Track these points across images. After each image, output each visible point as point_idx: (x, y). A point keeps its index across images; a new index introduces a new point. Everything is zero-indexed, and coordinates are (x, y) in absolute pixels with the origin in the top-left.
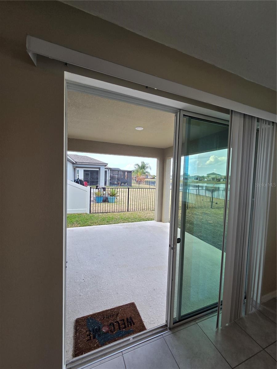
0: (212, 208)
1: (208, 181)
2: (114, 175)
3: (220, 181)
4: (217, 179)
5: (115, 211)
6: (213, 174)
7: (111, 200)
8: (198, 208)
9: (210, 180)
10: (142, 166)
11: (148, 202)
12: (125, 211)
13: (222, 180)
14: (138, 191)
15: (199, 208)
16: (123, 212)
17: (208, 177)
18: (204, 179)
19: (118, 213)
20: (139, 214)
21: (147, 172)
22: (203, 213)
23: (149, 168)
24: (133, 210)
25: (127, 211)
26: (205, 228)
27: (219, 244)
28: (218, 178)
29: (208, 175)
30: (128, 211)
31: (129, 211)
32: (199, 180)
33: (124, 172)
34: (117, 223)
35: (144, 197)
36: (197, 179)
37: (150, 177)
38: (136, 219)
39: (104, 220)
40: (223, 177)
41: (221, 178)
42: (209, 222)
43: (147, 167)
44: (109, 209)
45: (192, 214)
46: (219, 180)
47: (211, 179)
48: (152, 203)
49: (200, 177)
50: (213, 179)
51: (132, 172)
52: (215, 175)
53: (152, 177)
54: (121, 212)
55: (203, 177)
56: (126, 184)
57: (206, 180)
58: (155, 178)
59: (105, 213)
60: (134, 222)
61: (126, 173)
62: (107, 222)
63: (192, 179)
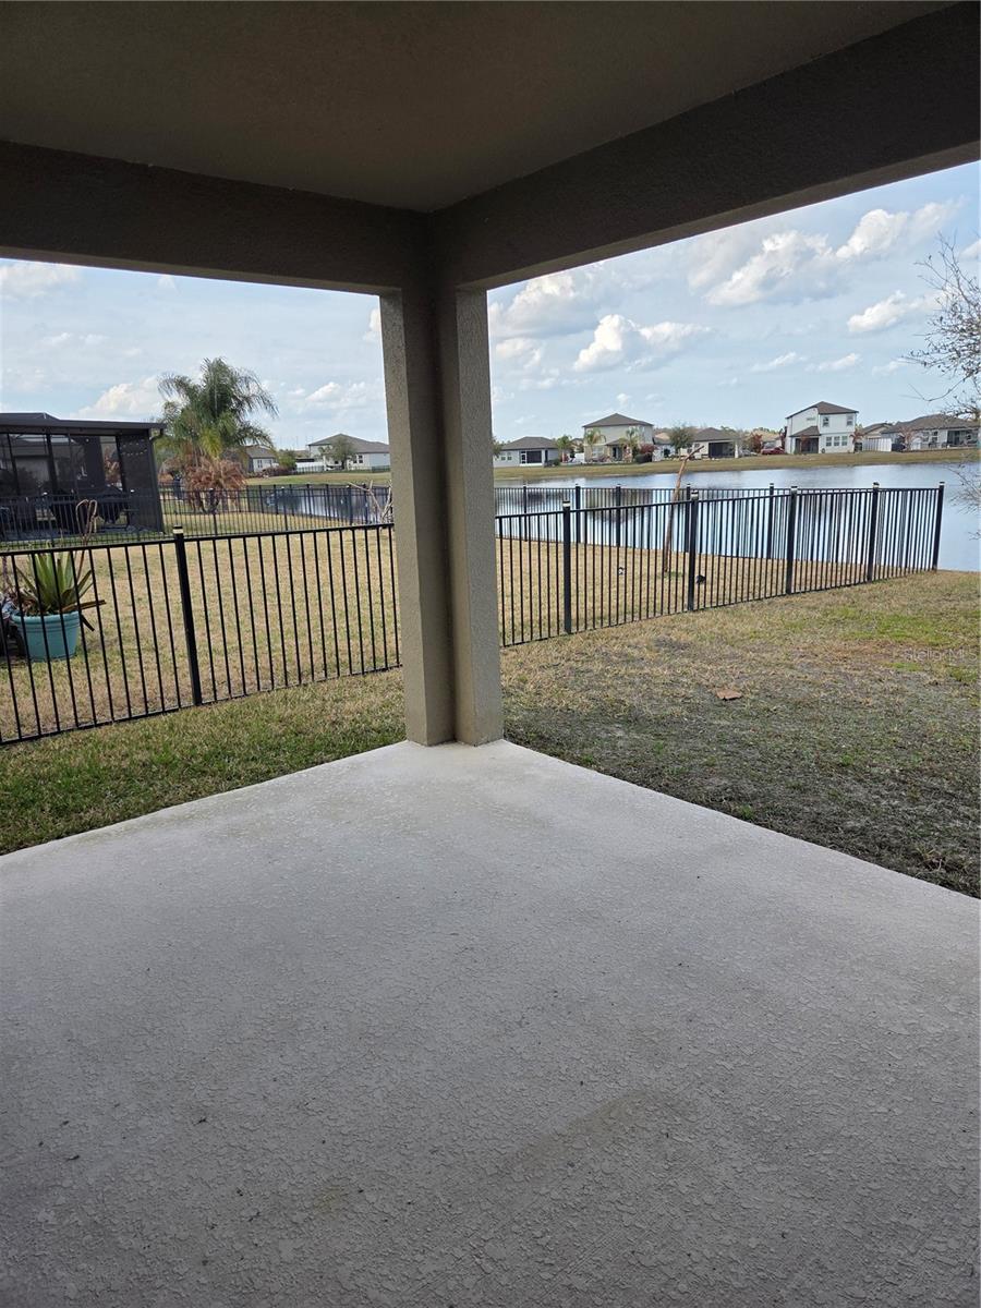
0: (690, 607)
1: (590, 463)
2: (19, 465)
3: (649, 459)
4: (635, 451)
5: (100, 719)
6: (616, 421)
7: (55, 639)
8: (621, 620)
9: (602, 459)
10: (211, 392)
11: (315, 622)
12: (175, 705)
13: (658, 455)
14: (223, 557)
15: (629, 616)
16: (164, 712)
17: (591, 439)
18: (573, 457)
19: (129, 725)
20: (279, 711)
21: (247, 431)
22: (659, 643)
23: (258, 406)
24: (237, 691)
25: (187, 701)
26: (721, 740)
27: (852, 830)
28: (640, 444)
29: (589, 432)
30: (198, 700)
31: (207, 697)
32: (548, 463)
33: (87, 434)
34: (148, 809)
35: (271, 590)
36: (533, 456)
37: (266, 466)
38: (277, 748)
39: (25, 805)
40: (664, 437)
41: (657, 443)
42: (721, 695)
43: (247, 399)
44: (46, 707)
45: (606, 657)
46: (644, 456)
47: (609, 452)
48: (341, 624)
49: (551, 446)
50: (617, 449)
51: (154, 433)
52: (625, 429)
53: (275, 465)
54: (147, 716)
55: (566, 444)
56: (123, 518)
57: (580, 457)
58: (294, 468)
59: (21, 748)
60: (267, 776)
61: (108, 446)
62: (60, 811)
63: (509, 459)
